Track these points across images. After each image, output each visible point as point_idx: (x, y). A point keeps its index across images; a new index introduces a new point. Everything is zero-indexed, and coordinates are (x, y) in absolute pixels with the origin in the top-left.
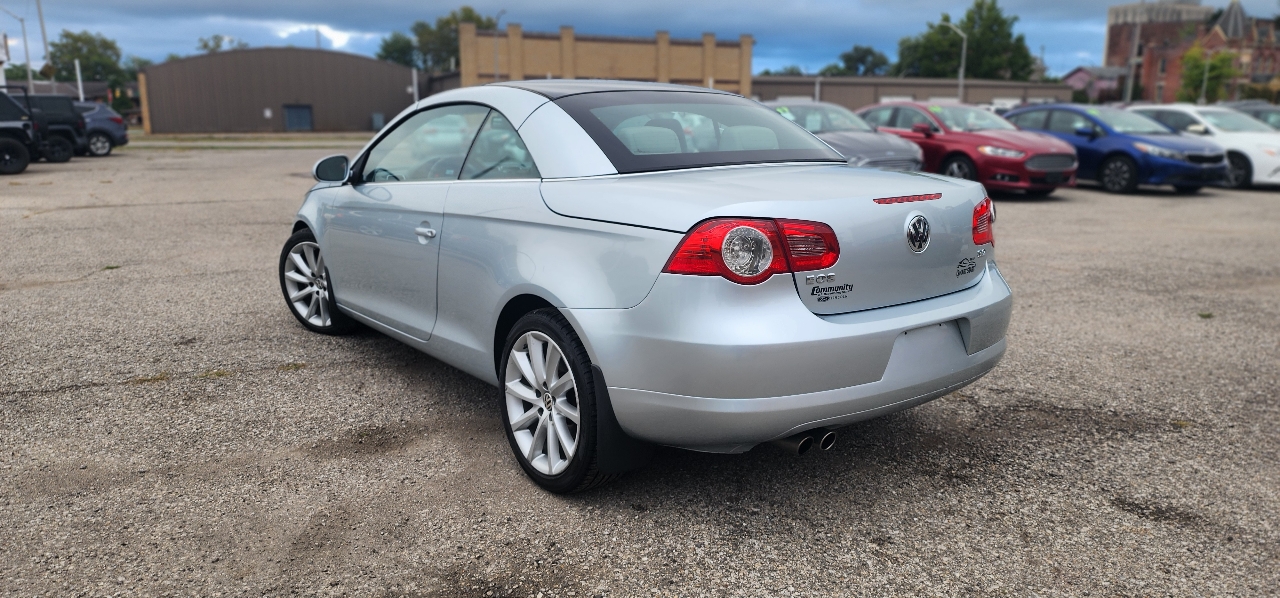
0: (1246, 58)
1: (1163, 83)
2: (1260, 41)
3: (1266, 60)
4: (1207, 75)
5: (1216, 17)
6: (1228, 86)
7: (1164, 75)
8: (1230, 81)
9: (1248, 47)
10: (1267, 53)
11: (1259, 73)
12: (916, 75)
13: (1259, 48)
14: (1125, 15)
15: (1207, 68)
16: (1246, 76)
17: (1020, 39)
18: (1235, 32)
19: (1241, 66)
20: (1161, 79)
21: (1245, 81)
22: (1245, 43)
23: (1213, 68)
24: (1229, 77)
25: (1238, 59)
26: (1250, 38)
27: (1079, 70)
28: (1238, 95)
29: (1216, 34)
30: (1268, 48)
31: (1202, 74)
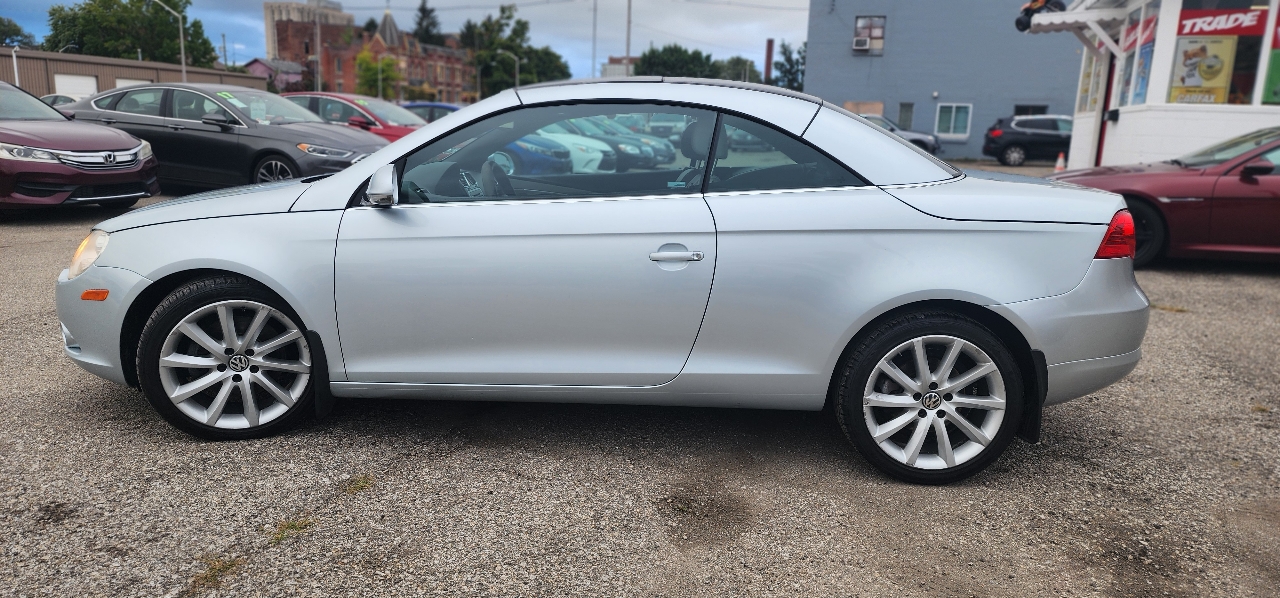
0: (403, 64)
1: (341, 81)
2: (411, 51)
3: (416, 67)
4: (380, 77)
5: (371, 26)
6: (394, 87)
7: (341, 73)
8: (393, 83)
9: (404, 55)
10: (416, 61)
11: (413, 77)
12: (79, 51)
13: (410, 57)
14: (281, 13)
15: (380, 71)
16: (404, 80)
17: (197, 25)
18: (392, 41)
19: (400, 70)
20: (339, 77)
21: (405, 84)
22: (400, 51)
23: (383, 71)
24: (393, 80)
25: (397, 65)
26: (404, 48)
27: (255, 61)
28: (402, 95)
29: (378, 41)
30: (417, 57)
31: (376, 74)
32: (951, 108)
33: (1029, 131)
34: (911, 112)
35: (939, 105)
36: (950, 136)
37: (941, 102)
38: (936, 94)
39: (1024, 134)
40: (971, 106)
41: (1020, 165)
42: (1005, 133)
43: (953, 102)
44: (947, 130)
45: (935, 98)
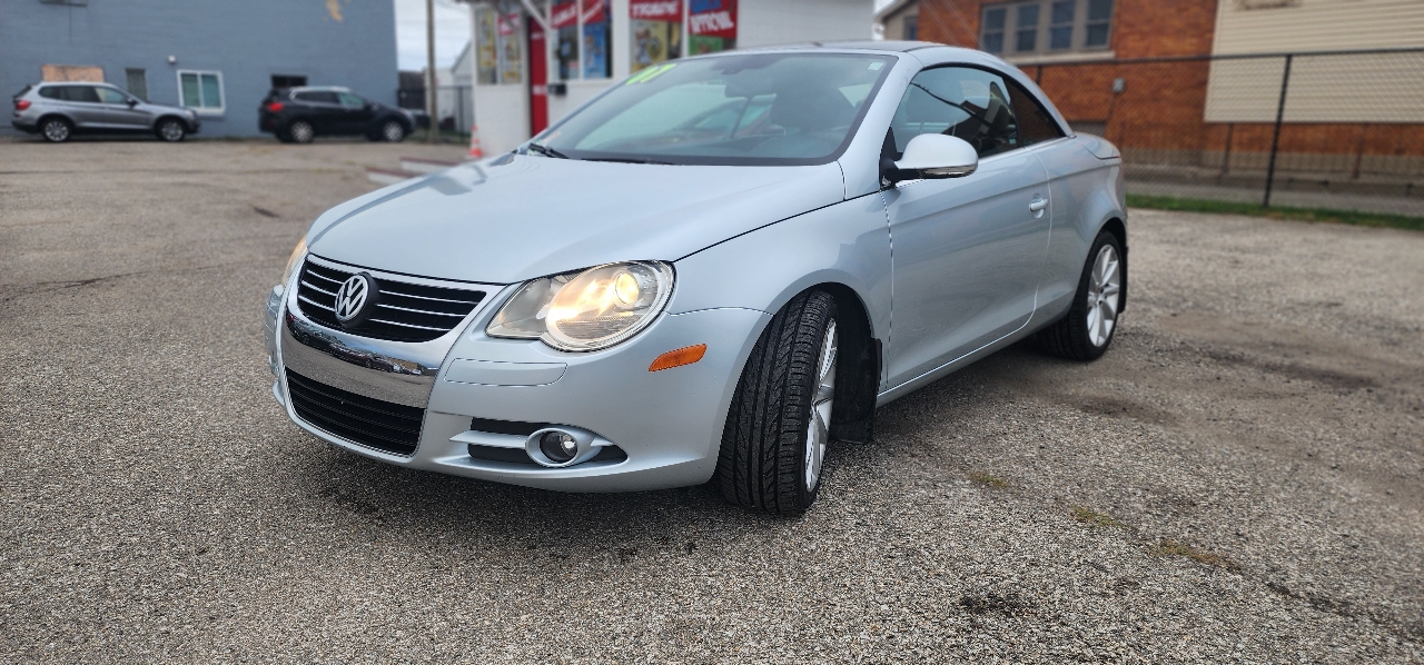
32: (195, 76)
33: (312, 104)
34: (144, 79)
35: (179, 72)
36: (202, 110)
37: (182, 68)
38: (172, 59)
39: (306, 108)
40: (220, 75)
41: (309, 141)
42: (286, 107)
43: (198, 69)
44: (197, 103)
45: (173, 64)
